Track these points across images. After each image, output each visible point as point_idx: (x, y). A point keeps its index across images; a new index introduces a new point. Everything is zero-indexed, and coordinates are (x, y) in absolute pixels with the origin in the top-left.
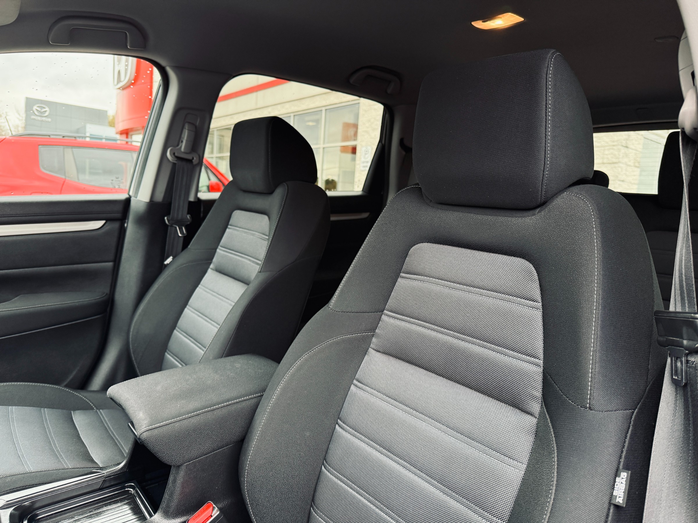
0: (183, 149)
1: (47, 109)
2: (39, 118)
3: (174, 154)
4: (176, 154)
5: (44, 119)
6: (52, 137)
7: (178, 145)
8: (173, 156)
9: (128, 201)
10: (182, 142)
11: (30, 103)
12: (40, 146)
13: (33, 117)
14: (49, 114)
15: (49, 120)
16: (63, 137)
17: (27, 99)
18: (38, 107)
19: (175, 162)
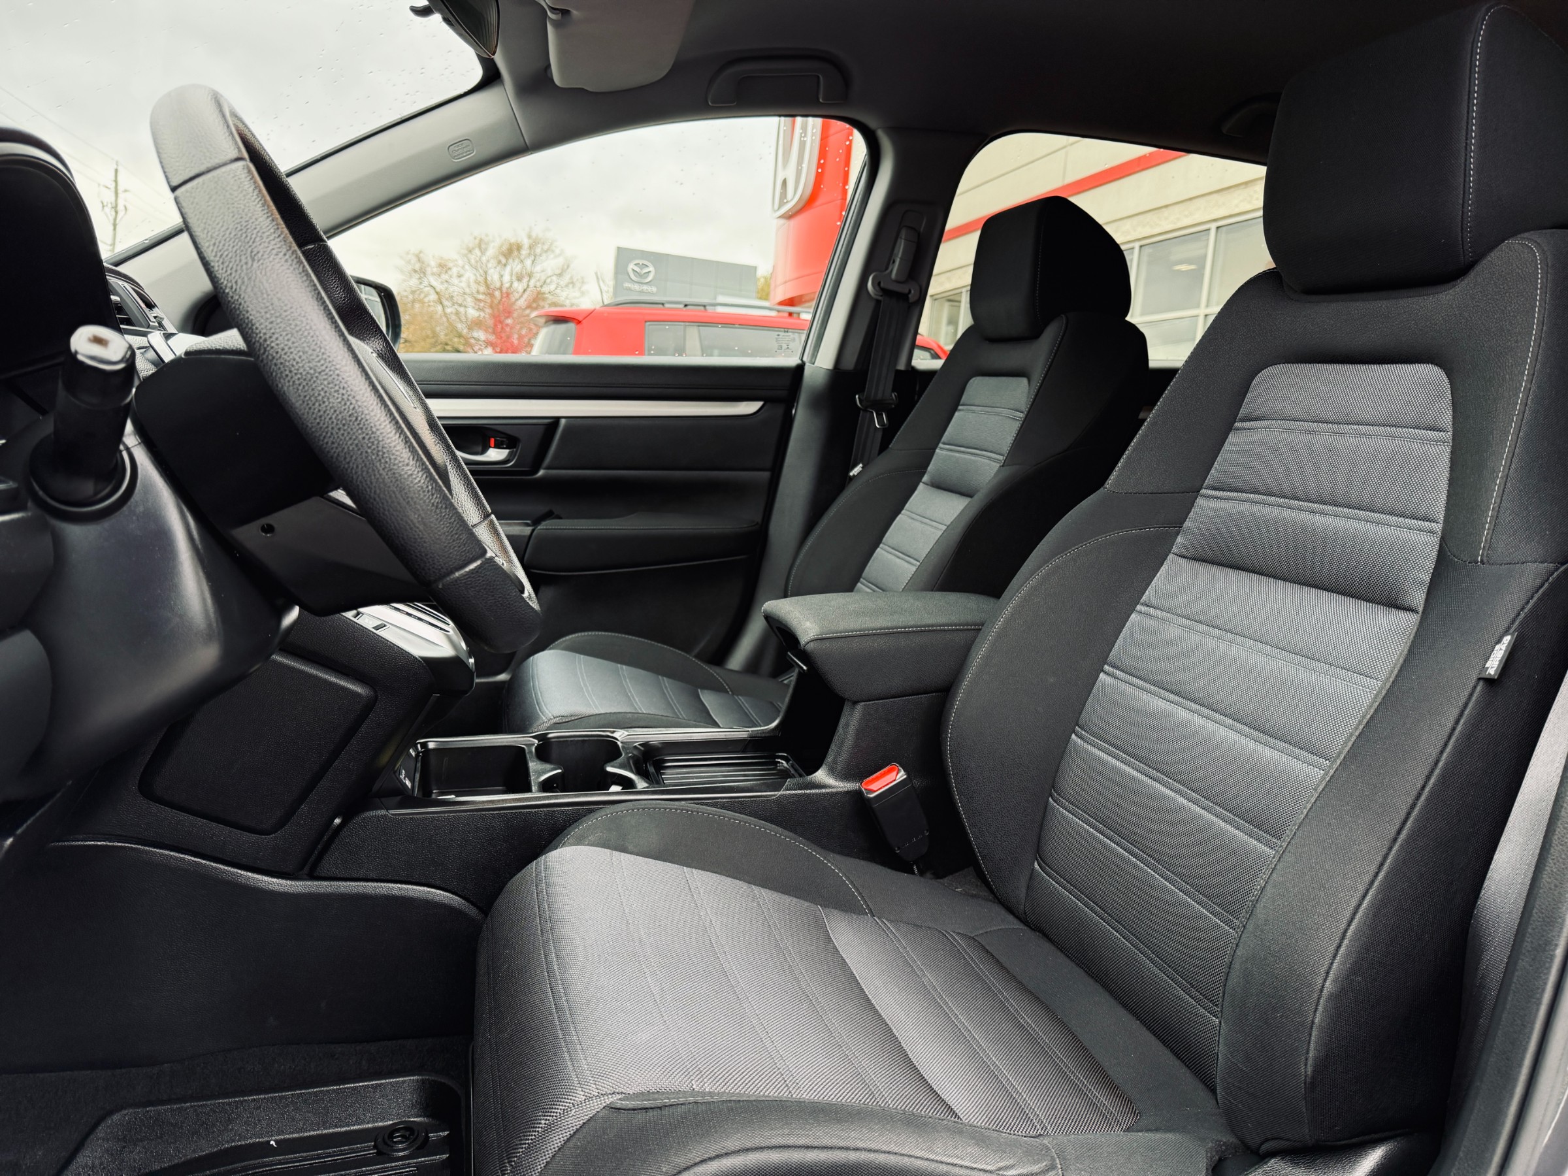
0: (894, 275)
1: (651, 269)
2: (637, 287)
3: (879, 284)
4: (882, 285)
5: (645, 287)
6: (667, 306)
7: (887, 268)
8: (877, 288)
9: (800, 368)
10: (894, 262)
11: (623, 256)
12: (648, 323)
13: (627, 285)
14: (654, 278)
15: (654, 289)
16: (686, 306)
17: (620, 250)
18: (635, 264)
19: (880, 298)
